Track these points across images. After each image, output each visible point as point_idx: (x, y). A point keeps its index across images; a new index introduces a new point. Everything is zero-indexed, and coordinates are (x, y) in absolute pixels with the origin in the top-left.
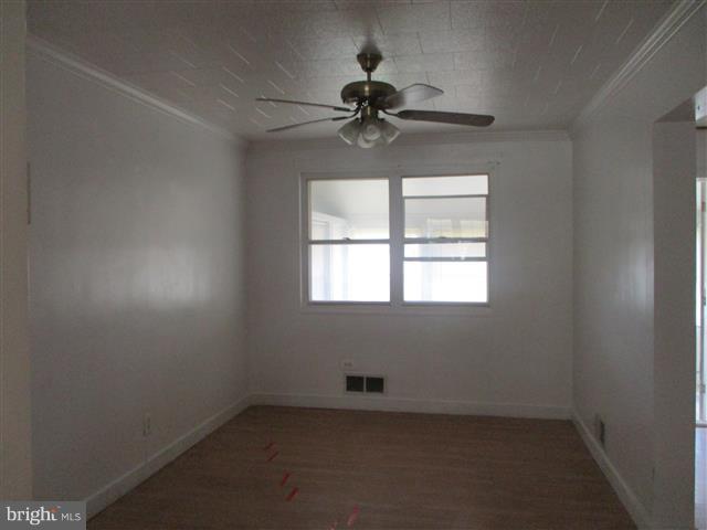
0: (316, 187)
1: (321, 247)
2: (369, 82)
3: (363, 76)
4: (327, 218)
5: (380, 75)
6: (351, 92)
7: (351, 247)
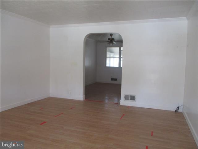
0: (108, 48)
1: (109, 58)
2: (111, 38)
3: (110, 37)
4: (110, 53)
5: (113, 37)
6: (109, 39)
7: (115, 58)
